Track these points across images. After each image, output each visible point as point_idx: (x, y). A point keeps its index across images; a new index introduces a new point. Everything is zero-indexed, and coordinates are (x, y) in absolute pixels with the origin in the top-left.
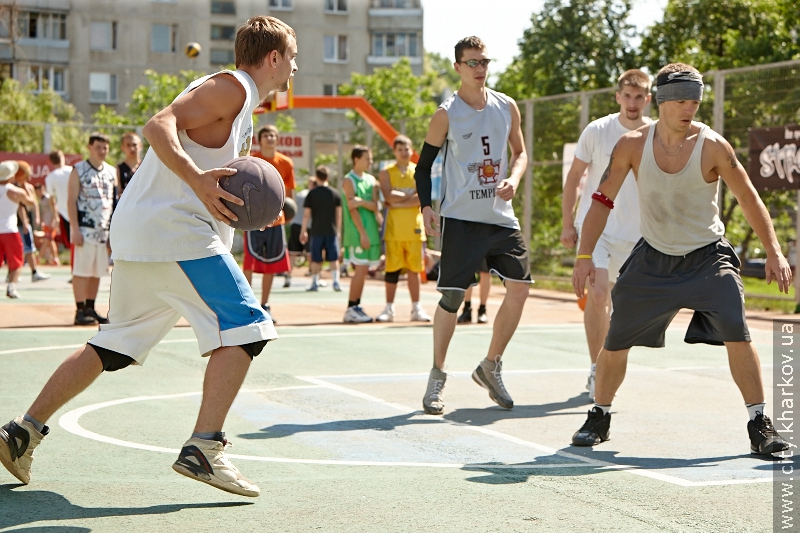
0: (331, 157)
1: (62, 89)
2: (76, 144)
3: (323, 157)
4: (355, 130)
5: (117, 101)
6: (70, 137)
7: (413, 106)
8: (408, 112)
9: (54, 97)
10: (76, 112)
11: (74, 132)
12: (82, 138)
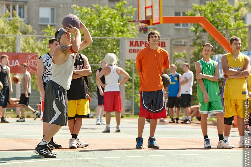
0: (181, 54)
1: (24, 17)
2: (33, 48)
3: (176, 54)
4: (195, 38)
5: (55, 23)
6: (29, 44)
7: (229, 23)
8: (227, 26)
9: (20, 21)
10: (33, 29)
11: (32, 41)
12: (36, 44)
